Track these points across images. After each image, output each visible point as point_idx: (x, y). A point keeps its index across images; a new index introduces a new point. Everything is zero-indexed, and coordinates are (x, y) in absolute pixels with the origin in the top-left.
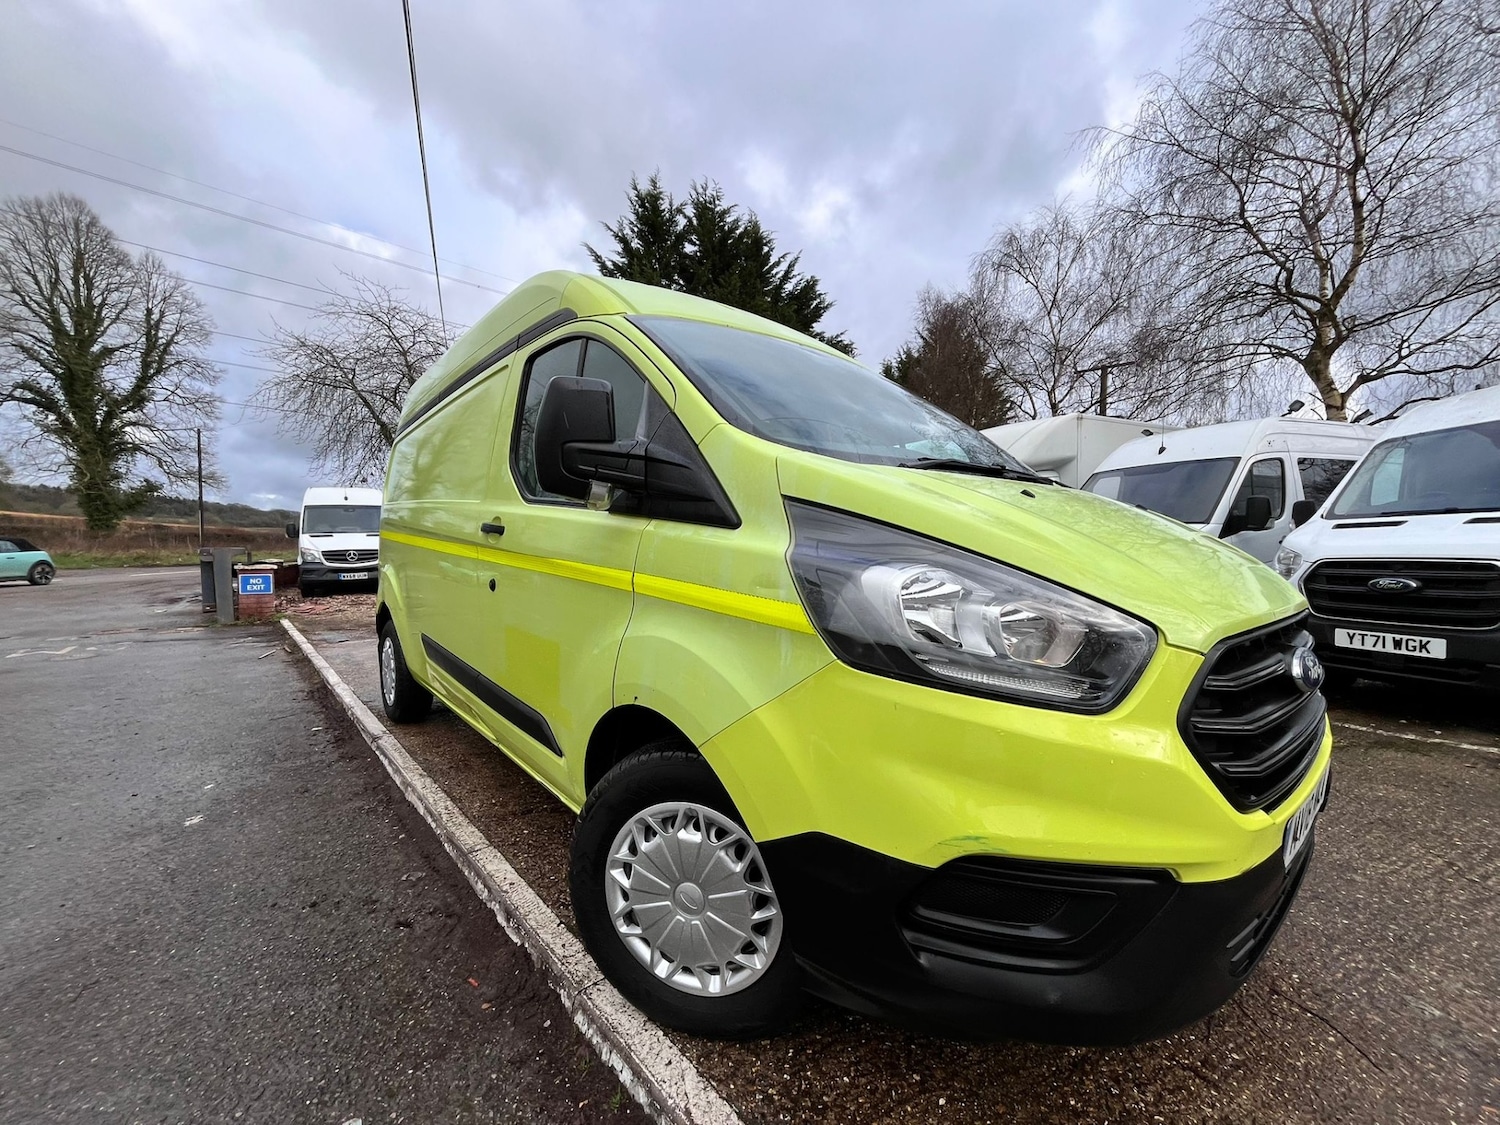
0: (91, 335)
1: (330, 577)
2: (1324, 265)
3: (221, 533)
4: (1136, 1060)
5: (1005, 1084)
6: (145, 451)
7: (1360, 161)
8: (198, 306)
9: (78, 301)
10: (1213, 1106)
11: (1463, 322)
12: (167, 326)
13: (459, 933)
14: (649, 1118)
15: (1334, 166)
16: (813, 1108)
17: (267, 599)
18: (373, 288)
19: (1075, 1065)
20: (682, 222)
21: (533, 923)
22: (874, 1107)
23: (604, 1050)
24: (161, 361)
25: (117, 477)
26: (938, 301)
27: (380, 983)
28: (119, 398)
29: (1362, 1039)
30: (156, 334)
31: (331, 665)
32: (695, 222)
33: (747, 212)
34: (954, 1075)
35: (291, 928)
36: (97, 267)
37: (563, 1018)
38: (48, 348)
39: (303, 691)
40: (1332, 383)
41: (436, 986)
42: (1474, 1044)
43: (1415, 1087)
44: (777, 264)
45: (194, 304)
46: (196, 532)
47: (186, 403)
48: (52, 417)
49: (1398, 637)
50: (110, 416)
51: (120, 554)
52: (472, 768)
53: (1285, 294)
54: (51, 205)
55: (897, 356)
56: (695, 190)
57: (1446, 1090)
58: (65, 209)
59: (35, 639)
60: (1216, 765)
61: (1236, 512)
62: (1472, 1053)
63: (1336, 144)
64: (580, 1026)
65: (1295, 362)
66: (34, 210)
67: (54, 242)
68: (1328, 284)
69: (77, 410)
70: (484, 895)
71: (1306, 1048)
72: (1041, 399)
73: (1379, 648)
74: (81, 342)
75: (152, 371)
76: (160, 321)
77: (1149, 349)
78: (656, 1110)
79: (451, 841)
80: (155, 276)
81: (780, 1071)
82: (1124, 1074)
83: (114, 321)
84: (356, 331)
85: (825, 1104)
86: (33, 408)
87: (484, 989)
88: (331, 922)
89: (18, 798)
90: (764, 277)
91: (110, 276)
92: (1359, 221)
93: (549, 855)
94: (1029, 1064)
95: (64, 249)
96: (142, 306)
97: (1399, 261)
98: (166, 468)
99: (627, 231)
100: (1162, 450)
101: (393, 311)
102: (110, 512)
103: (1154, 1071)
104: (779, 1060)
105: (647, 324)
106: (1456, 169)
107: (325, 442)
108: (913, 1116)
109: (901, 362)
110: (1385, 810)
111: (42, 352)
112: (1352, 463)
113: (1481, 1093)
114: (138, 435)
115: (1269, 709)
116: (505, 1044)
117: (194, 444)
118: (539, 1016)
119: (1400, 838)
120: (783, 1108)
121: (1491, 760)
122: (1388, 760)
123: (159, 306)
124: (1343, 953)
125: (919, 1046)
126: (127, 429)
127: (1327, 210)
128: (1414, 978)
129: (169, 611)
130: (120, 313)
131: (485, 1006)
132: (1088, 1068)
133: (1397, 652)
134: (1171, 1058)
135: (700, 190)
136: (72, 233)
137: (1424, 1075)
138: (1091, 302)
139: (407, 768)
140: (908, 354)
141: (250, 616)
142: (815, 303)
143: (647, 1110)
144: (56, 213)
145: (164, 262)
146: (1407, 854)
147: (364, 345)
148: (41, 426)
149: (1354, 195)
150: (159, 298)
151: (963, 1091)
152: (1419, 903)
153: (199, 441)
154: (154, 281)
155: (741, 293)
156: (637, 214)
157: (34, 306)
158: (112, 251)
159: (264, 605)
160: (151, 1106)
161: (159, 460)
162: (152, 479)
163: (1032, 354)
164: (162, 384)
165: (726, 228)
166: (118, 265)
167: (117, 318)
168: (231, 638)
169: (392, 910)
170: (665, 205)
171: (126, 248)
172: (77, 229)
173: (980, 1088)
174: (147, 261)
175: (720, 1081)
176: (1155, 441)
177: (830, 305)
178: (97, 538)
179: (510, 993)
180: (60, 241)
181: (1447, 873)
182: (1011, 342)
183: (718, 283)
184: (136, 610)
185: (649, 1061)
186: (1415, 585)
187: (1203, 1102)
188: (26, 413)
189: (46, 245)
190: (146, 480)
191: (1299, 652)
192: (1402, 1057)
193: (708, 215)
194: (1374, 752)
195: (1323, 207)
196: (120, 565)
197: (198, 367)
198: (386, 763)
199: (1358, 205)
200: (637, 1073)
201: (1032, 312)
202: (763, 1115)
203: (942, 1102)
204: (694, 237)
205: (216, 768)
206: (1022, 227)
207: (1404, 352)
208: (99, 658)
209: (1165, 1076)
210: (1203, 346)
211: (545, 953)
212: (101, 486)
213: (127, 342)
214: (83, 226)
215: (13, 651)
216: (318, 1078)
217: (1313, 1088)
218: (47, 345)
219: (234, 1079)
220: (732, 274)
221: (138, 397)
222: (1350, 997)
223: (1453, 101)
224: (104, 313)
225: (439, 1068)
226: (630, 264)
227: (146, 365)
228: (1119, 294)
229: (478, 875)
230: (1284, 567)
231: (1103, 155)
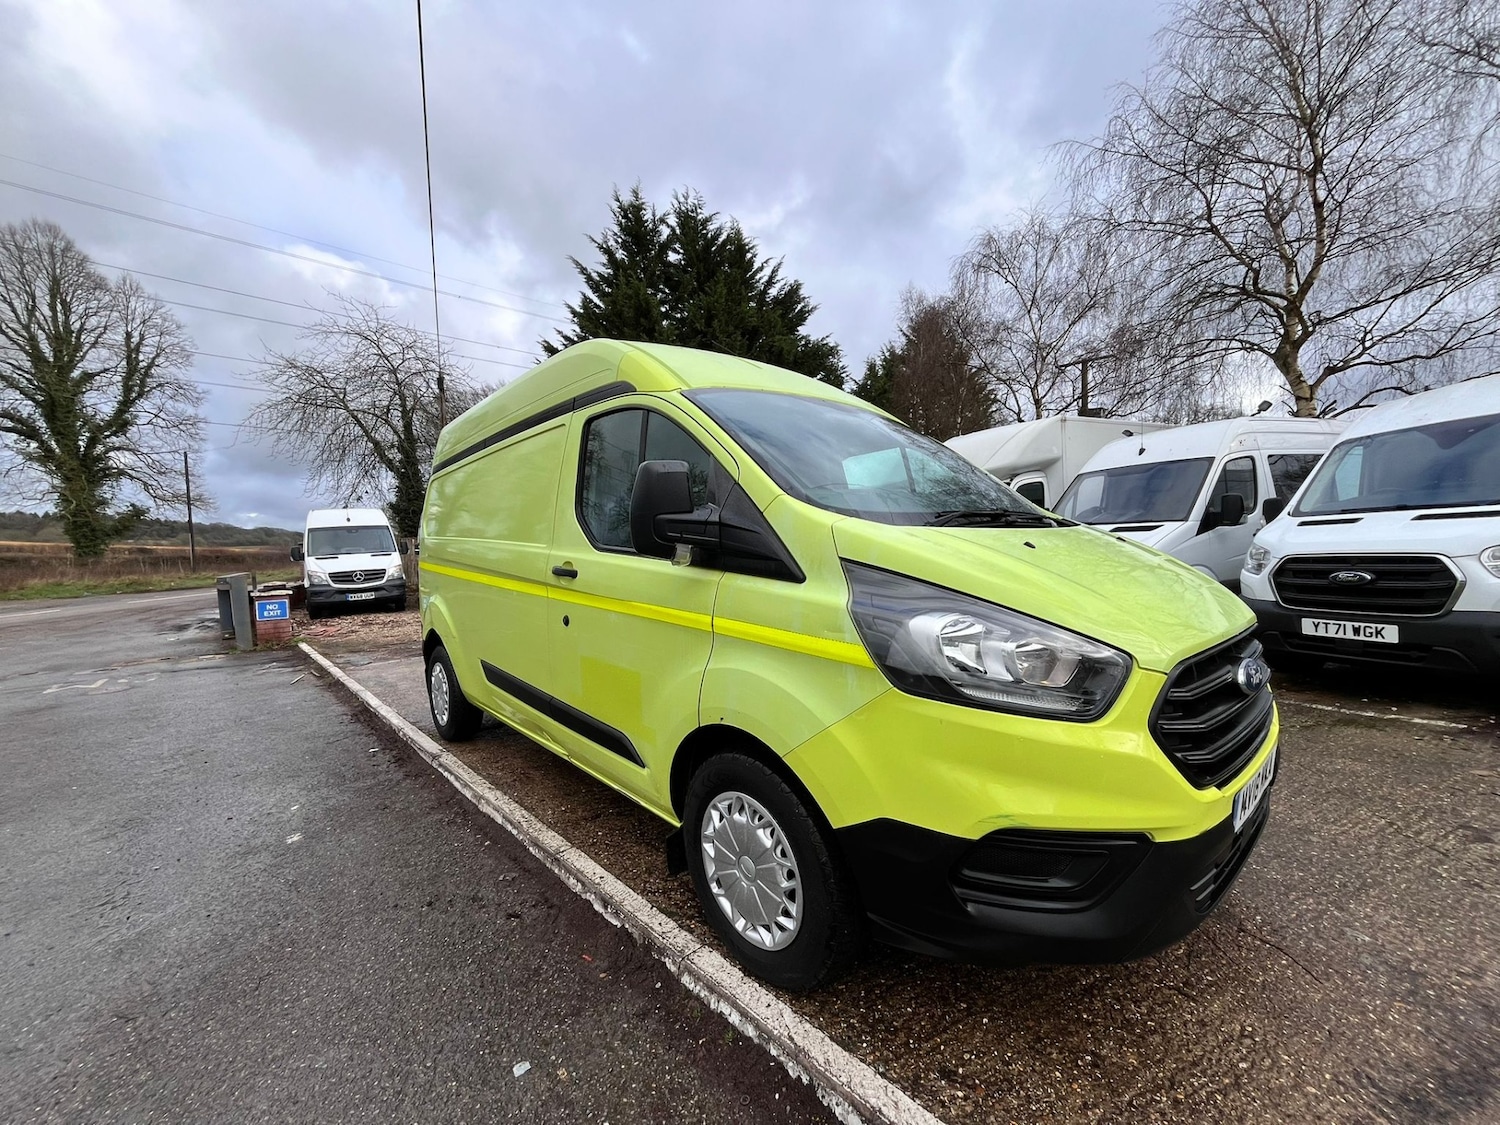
0: (71, 361)
1: (338, 598)
2: (1290, 263)
3: (208, 554)
4: (1132, 985)
5: (1032, 1007)
6: (130, 475)
7: (1318, 162)
8: (179, 327)
9: (56, 326)
10: (1192, 1013)
11: (1422, 313)
12: (147, 348)
13: (563, 920)
14: (759, 1046)
15: (1295, 169)
16: (887, 1030)
17: (284, 624)
18: (361, 307)
19: (1085, 990)
20: (665, 232)
21: (629, 908)
22: (934, 1027)
23: (713, 1001)
24: (143, 384)
25: (104, 503)
26: (920, 301)
27: (509, 963)
28: (102, 424)
29: (1307, 961)
30: (136, 358)
31: (367, 688)
32: (678, 232)
33: (729, 219)
34: (993, 1002)
35: (418, 924)
36: (74, 292)
37: (671, 981)
38: (27, 376)
39: (346, 715)
40: (1301, 375)
41: (557, 963)
42: (1394, 960)
43: (1345, 992)
44: (761, 269)
45: (174, 326)
46: (187, 555)
47: (170, 425)
48: (34, 445)
49: (1356, 624)
50: (92, 442)
51: (112, 581)
52: (534, 780)
53: (1252, 292)
54: (25, 231)
55: (880, 354)
56: (677, 199)
57: (1368, 992)
58: (39, 234)
59: (64, 673)
60: (1179, 755)
61: (1211, 509)
62: (1392, 967)
63: (1296, 145)
64: (687, 985)
65: (1265, 357)
66: (8, 237)
67: (29, 269)
68: (1294, 280)
69: (59, 437)
70: (578, 888)
71: (1264, 970)
72: (1024, 396)
73: (1340, 635)
74: (60, 368)
75: (134, 395)
76: (139, 344)
77: (1126, 345)
78: (764, 1039)
79: (536, 844)
80: (133, 299)
81: (858, 1007)
82: (1124, 995)
83: (94, 345)
84: (344, 350)
85: (894, 1027)
86: (15, 436)
87: (597, 963)
88: (449, 917)
89: (123, 827)
90: (749, 284)
91: (88, 301)
92: (1321, 221)
93: (627, 852)
94: (1049, 992)
95: (40, 275)
96: (122, 330)
97: (1359, 259)
98: (152, 491)
99: (612, 243)
100: (1142, 451)
101: (381, 330)
102: (97, 538)
103: (1147, 991)
104: (854, 999)
105: (700, 398)
106: (1407, 170)
107: (318, 462)
108: (964, 1031)
109: (885, 360)
110: (1342, 781)
111: (22, 380)
112: (1317, 457)
113: (1395, 994)
114: (122, 460)
115: (1220, 709)
116: (627, 1003)
117: (180, 466)
118: (651, 979)
119: (1352, 804)
120: (864, 1032)
121: (1437, 732)
122: (1348, 736)
123: (139, 329)
124: (1298, 899)
125: (963, 983)
126: (112, 454)
127: (1291, 209)
128: (1352, 915)
129: (181, 638)
130: (99, 337)
131: (602, 976)
132: (1096, 992)
133: (1356, 638)
134: (1160, 982)
135: (682, 200)
136: (47, 258)
137: (1352, 984)
138: (1069, 299)
139: (475, 782)
140: (892, 353)
141: (267, 641)
142: (799, 307)
143: (756, 1041)
144: (30, 239)
145: (142, 284)
146: (1357, 817)
147: (353, 364)
148: (23, 454)
149: (1315, 196)
150: (138, 321)
151: (1000, 1013)
152: (1362, 857)
153: (186, 463)
154: (132, 304)
155: (727, 300)
156: (620, 225)
157: (12, 334)
158: (88, 276)
159: (281, 630)
160: (355, 1062)
161: (145, 484)
162: (138, 504)
163: (1014, 352)
164: (144, 408)
165: (709, 235)
166: (95, 289)
167: (96, 342)
168: (256, 664)
169: (499, 905)
170: (648, 216)
171: (102, 271)
172: (52, 254)
173: (1014, 1010)
174: (125, 284)
175: (811, 1016)
176: (1135, 442)
177: (814, 308)
178: (86, 565)
179: (621, 964)
180: (35, 268)
181: (1387, 831)
182: (993, 341)
183: (703, 291)
184: (146, 638)
185: (753, 1004)
186: (1369, 578)
187: (1184, 1011)
188: (8, 442)
189: (21, 273)
190: (132, 505)
191: (1244, 663)
192: (1337, 972)
193: (690, 224)
194: (1336, 730)
195: (1286, 206)
196: (113, 591)
197: (180, 389)
198: (452, 779)
199: (1318, 205)
200: (744, 1014)
201: (1013, 312)
202: (849, 1038)
203: (985, 1020)
204: (677, 246)
205: (295, 791)
206: (1000, 229)
207: (1368, 344)
208: (135, 690)
209: (1155, 994)
210: (1178, 342)
211: (645, 931)
212: (88, 513)
213: (107, 366)
214: (58, 251)
215: (48, 685)
216: (484, 1035)
217: (1268, 997)
218: (27, 372)
219: (415, 1040)
220: (717, 283)
221: (120, 422)
222: (1300, 931)
223: (1403, 105)
224: (83, 337)
225: (578, 1023)
226: (616, 275)
227: (127, 389)
228: (1096, 291)
229: (569, 871)
230: (1255, 562)
231: (1075, 166)
